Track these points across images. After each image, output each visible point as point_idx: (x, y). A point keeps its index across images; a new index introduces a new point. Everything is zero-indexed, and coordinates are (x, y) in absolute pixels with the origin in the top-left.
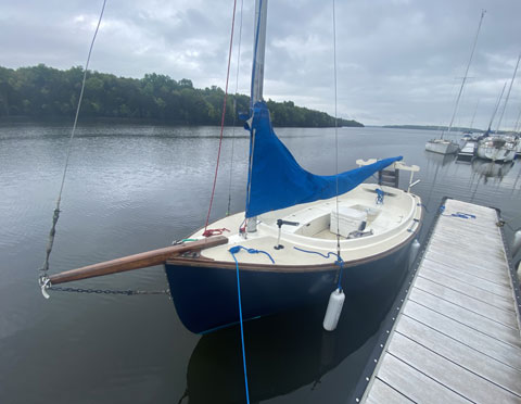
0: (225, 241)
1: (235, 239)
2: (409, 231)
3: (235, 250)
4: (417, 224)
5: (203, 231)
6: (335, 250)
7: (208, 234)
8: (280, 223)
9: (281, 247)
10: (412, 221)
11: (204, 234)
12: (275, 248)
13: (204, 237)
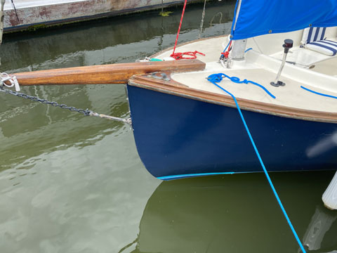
0: (201, 67)
3: (216, 78)
5: (171, 52)
7: (178, 56)
8: (289, 45)
9: (280, 83)
11: (172, 56)
12: (272, 84)
13: (172, 59)
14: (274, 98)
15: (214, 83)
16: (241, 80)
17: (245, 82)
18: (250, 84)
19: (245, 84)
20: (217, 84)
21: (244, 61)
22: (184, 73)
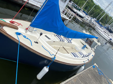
0: (17, 29)
1: (21, 30)
2: (84, 62)
3: (19, 34)
4: (88, 61)
6: (55, 54)
7: (12, 22)
8: (41, 34)
9: (37, 43)
10: (87, 59)
11: (10, 21)
12: (35, 42)
13: (9, 22)
14: (32, 46)
15: (17, 35)
16: (26, 37)
17: (27, 38)
18: (28, 39)
19: (27, 39)
20: (18, 35)
21: (32, 33)
22: (10, 28)
